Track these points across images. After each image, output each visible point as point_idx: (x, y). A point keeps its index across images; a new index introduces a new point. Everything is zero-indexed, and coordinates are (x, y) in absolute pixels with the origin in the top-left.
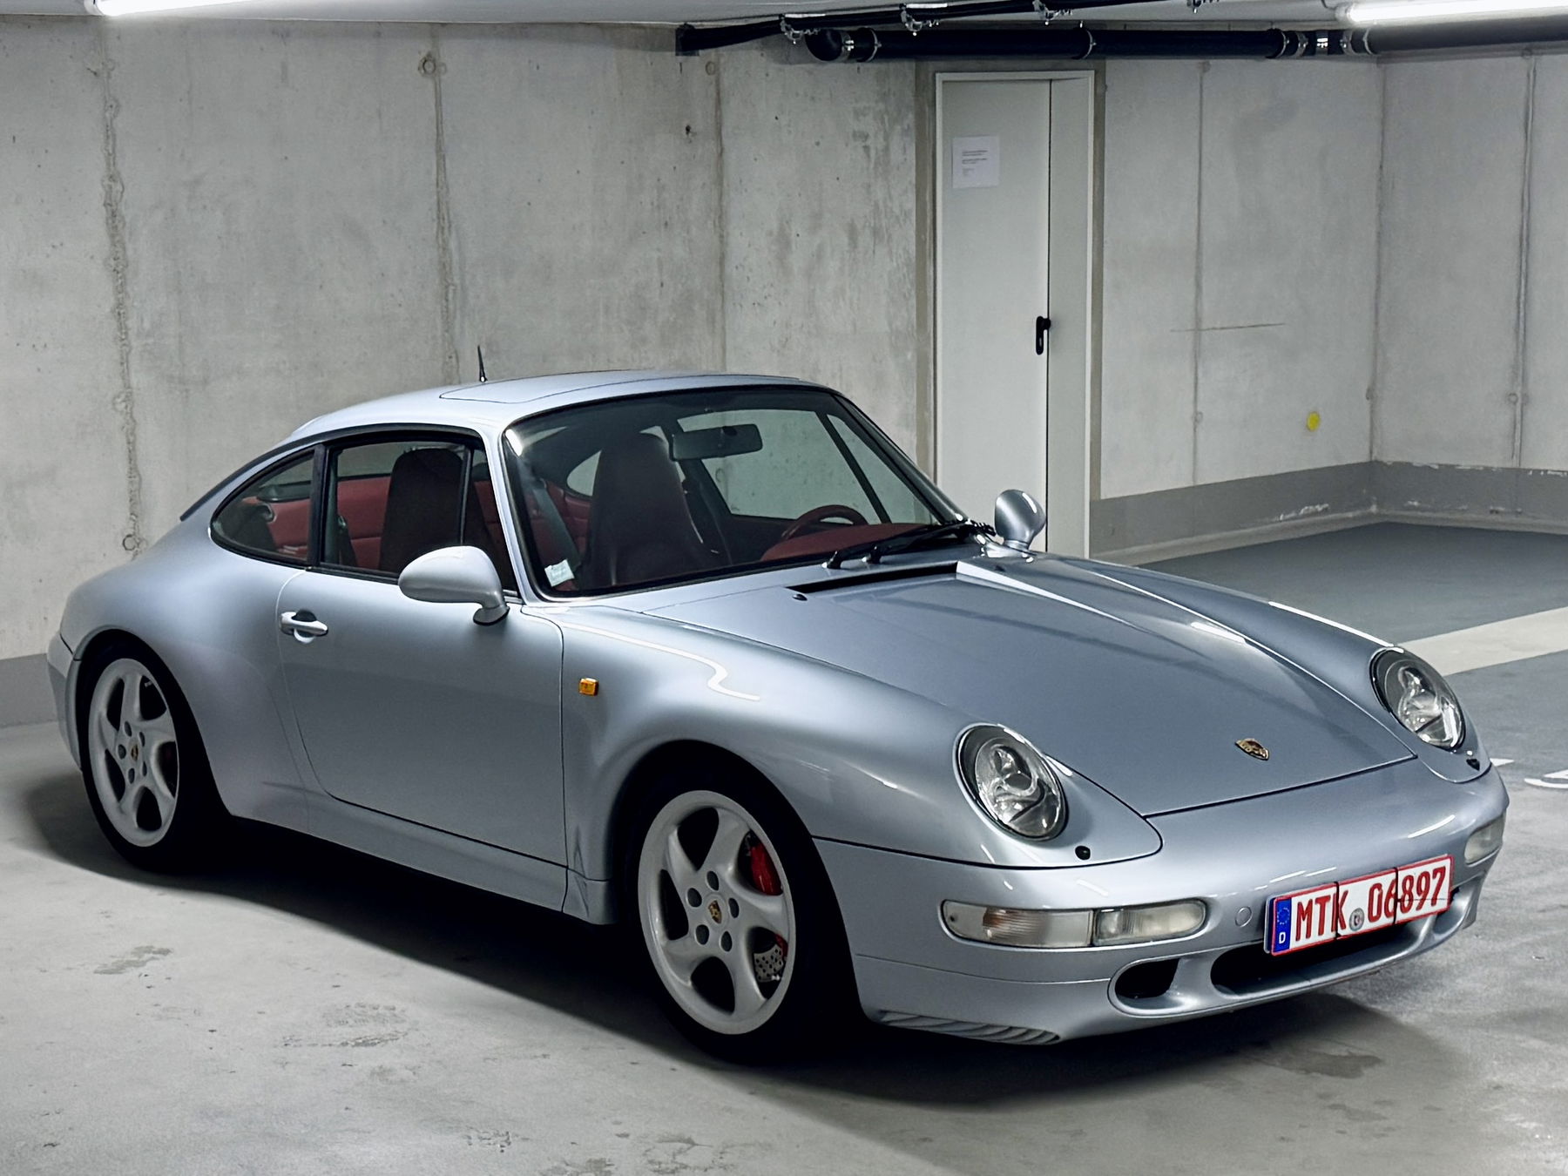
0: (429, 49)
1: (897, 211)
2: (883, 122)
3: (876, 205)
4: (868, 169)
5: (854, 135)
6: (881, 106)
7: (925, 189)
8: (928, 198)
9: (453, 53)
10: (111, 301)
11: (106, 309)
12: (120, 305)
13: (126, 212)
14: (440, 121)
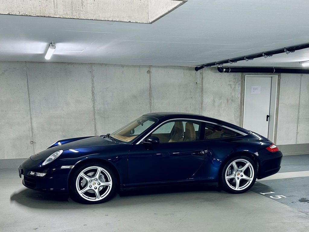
0: (149, 69)
1: (237, 97)
2: (234, 83)
3: (233, 96)
4: (231, 90)
5: (229, 84)
6: (234, 80)
7: (242, 93)
8: (243, 95)
9: (153, 70)
10: (92, 105)
11: (92, 106)
12: (94, 106)
13: (95, 92)
14: (150, 80)
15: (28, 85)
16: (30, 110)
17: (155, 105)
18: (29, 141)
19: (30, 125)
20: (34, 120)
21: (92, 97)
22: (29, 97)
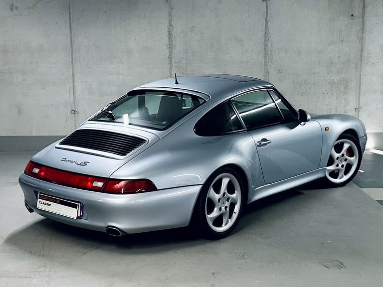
10: (168, 54)
11: (167, 56)
12: (170, 55)
13: (174, 33)
14: (267, 12)
15: (70, 23)
16: (72, 62)
17: (273, 54)
18: (69, 109)
19: (71, 85)
20: (77, 76)
21: (167, 42)
22: (71, 42)
